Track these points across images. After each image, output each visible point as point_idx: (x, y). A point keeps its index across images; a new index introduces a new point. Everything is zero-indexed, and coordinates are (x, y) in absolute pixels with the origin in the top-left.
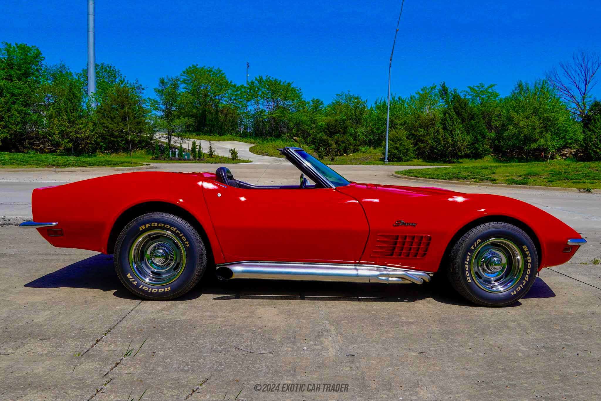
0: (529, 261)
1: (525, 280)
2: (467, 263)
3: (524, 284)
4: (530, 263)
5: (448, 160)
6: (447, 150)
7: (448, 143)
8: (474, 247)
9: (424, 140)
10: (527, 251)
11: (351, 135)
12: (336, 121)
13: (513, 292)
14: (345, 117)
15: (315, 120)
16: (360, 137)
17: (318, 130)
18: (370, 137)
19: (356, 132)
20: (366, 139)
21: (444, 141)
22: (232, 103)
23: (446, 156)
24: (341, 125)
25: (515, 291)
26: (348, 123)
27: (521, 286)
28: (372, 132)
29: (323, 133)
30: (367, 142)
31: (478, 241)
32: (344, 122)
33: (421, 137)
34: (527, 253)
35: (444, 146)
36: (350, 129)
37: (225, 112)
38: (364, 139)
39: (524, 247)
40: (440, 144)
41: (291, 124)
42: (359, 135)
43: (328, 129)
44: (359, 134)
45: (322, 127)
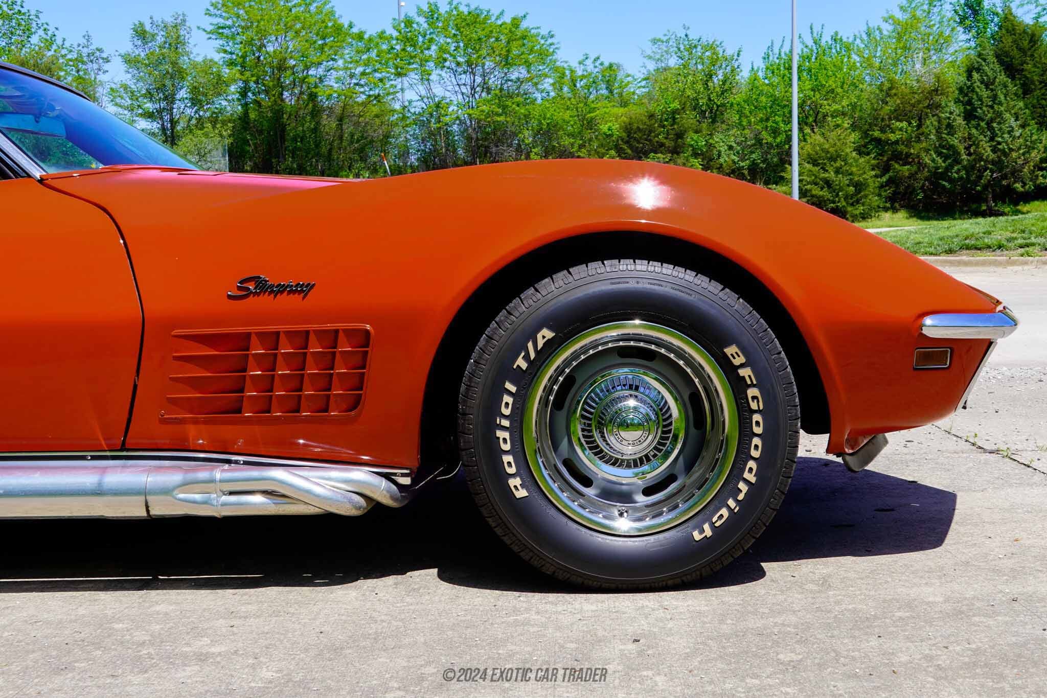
0: (754, 406)
1: (747, 482)
2: (506, 423)
3: (741, 497)
4: (758, 411)
5: (984, 208)
6: (980, 177)
7: (981, 159)
8: (527, 358)
9: (908, 155)
10: (742, 366)
11: (695, 155)
12: (651, 116)
13: (702, 531)
14: (676, 105)
15: (592, 119)
16: (722, 160)
17: (602, 146)
18: (754, 156)
19: (710, 146)
20: (742, 164)
21: (970, 154)
22: (357, 84)
23: (979, 198)
24: (664, 126)
25: (706, 527)
26: (689, 119)
27: (731, 503)
28: (759, 141)
29: (613, 152)
30: (746, 172)
31: (539, 336)
32: (674, 119)
33: (901, 148)
34: (745, 372)
35: (970, 168)
36: (691, 138)
37: (338, 111)
38: (734, 162)
39: (731, 350)
40: (957, 161)
41: (527, 136)
42: (719, 156)
43: (627, 142)
44: (720, 152)
45: (611, 136)
